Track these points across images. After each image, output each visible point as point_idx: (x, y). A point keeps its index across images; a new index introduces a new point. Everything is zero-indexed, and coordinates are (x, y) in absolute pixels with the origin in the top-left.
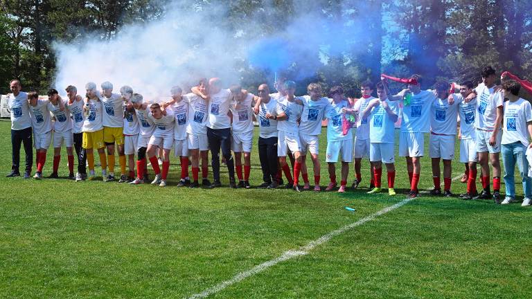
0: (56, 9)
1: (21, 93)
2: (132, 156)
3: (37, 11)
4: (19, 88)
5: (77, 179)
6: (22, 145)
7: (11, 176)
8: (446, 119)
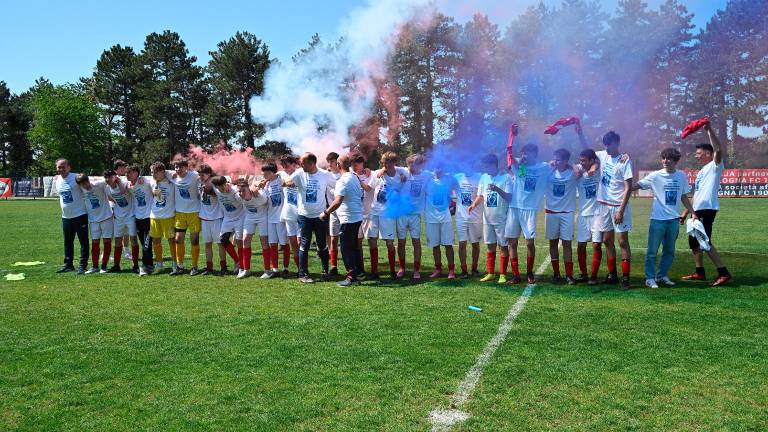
0: (143, 98)
1: (71, 174)
2: (209, 245)
3: (125, 100)
4: (68, 169)
5: (141, 273)
6: (76, 236)
7: (63, 271)
8: (566, 194)
